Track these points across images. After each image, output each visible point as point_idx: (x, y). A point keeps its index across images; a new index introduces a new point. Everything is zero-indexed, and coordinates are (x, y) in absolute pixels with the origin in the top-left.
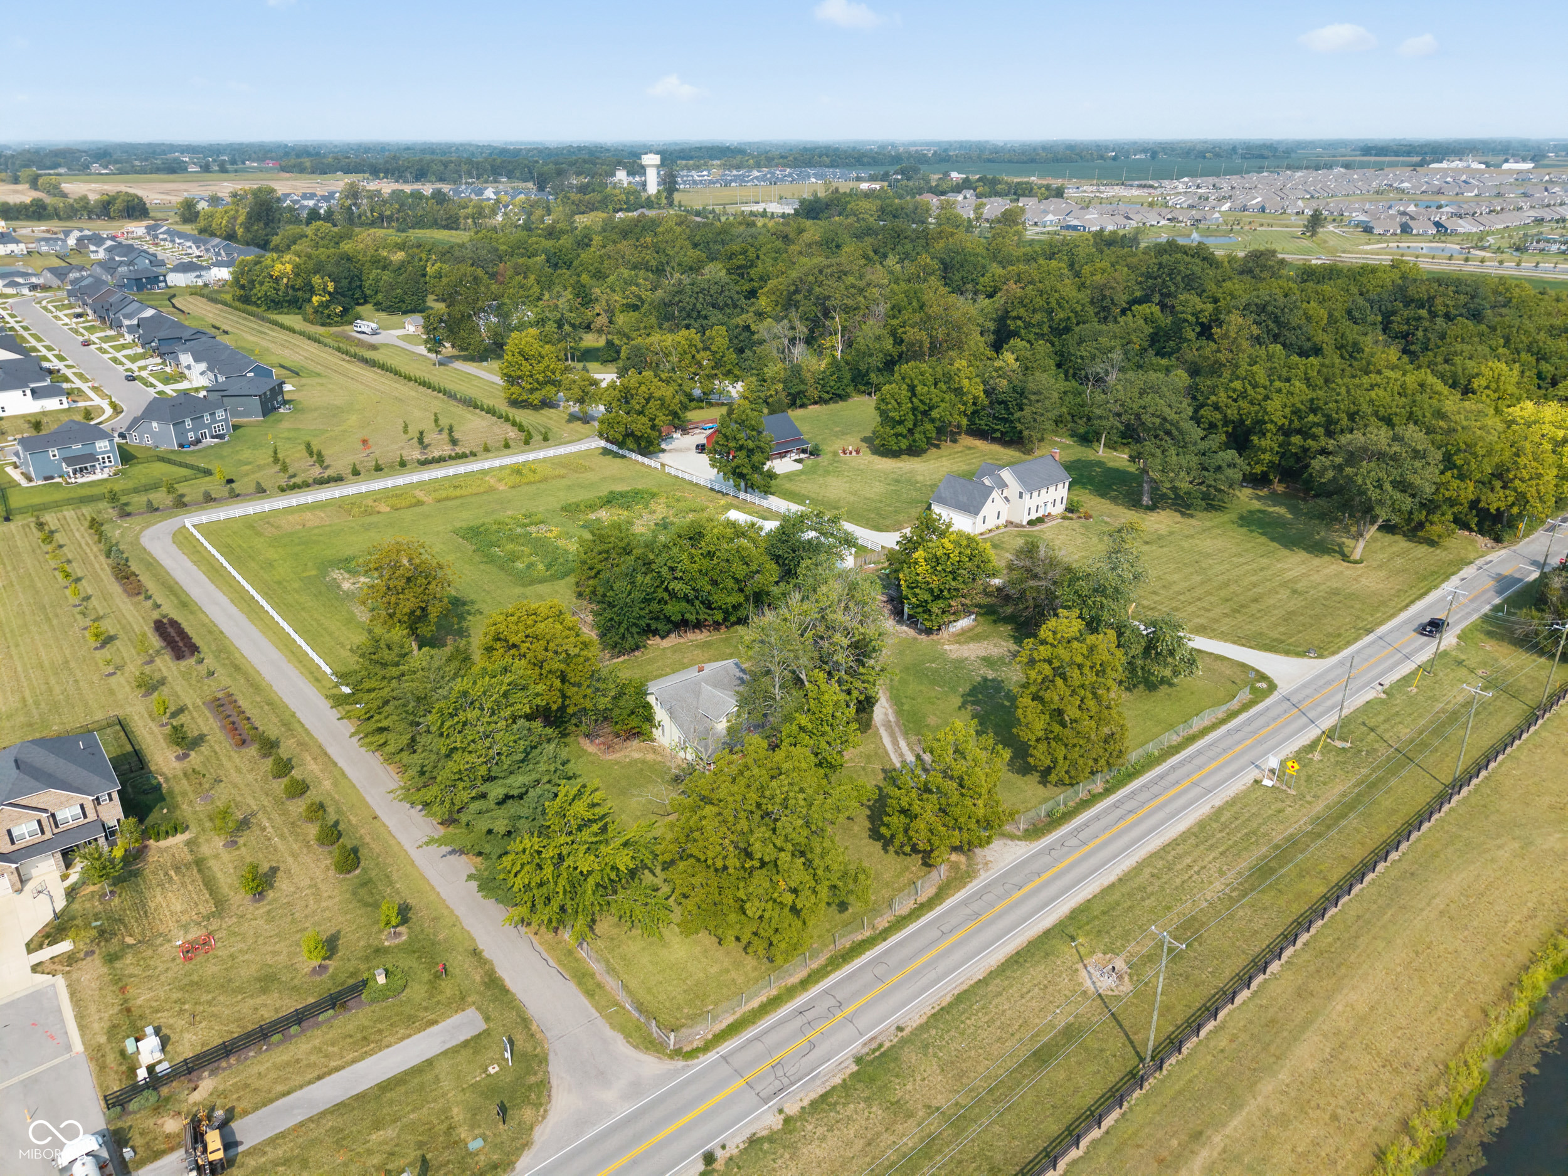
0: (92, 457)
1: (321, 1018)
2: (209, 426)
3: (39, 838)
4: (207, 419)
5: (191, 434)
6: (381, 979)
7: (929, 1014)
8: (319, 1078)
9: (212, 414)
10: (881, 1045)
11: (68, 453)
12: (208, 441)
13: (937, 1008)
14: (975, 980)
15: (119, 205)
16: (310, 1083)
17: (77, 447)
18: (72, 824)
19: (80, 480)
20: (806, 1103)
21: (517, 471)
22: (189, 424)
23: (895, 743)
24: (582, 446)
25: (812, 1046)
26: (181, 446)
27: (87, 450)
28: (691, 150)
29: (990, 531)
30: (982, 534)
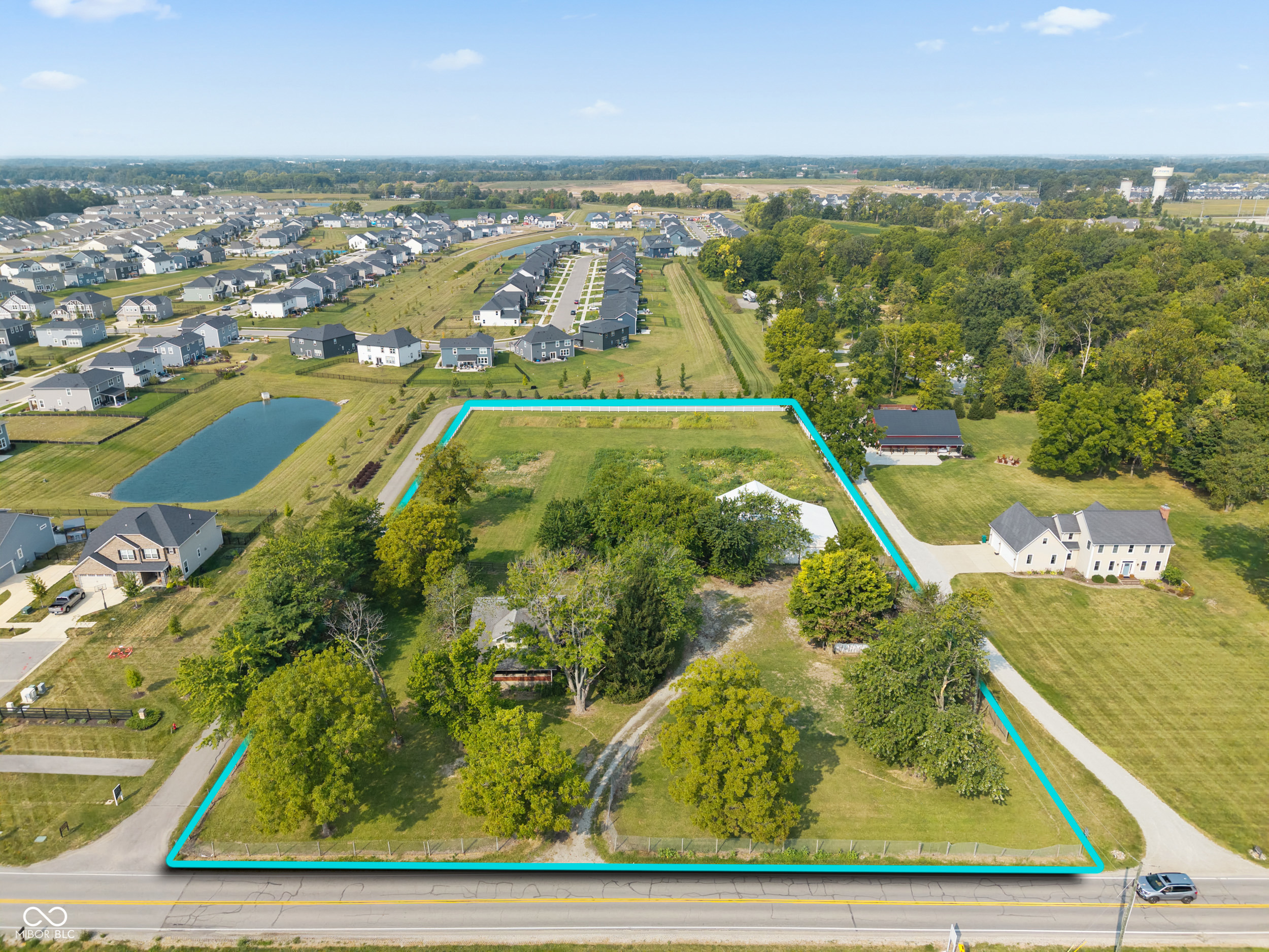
0: (475, 357)
1: (99, 722)
2: (558, 350)
3: (133, 561)
4: (557, 344)
5: (544, 353)
6: (142, 716)
7: (331, 944)
8: (52, 754)
9: (562, 342)
10: (271, 943)
11: (463, 353)
12: (557, 359)
13: (342, 945)
14: (395, 944)
15: (714, 199)
16: (46, 754)
17: (469, 349)
18: (152, 559)
19: (463, 370)
20: (179, 945)
21: (699, 417)
22: (544, 345)
23: (638, 725)
24: (773, 408)
25: (240, 909)
26: (535, 360)
27: (474, 353)
28: (1247, 163)
29: (1035, 573)
30: (1021, 573)
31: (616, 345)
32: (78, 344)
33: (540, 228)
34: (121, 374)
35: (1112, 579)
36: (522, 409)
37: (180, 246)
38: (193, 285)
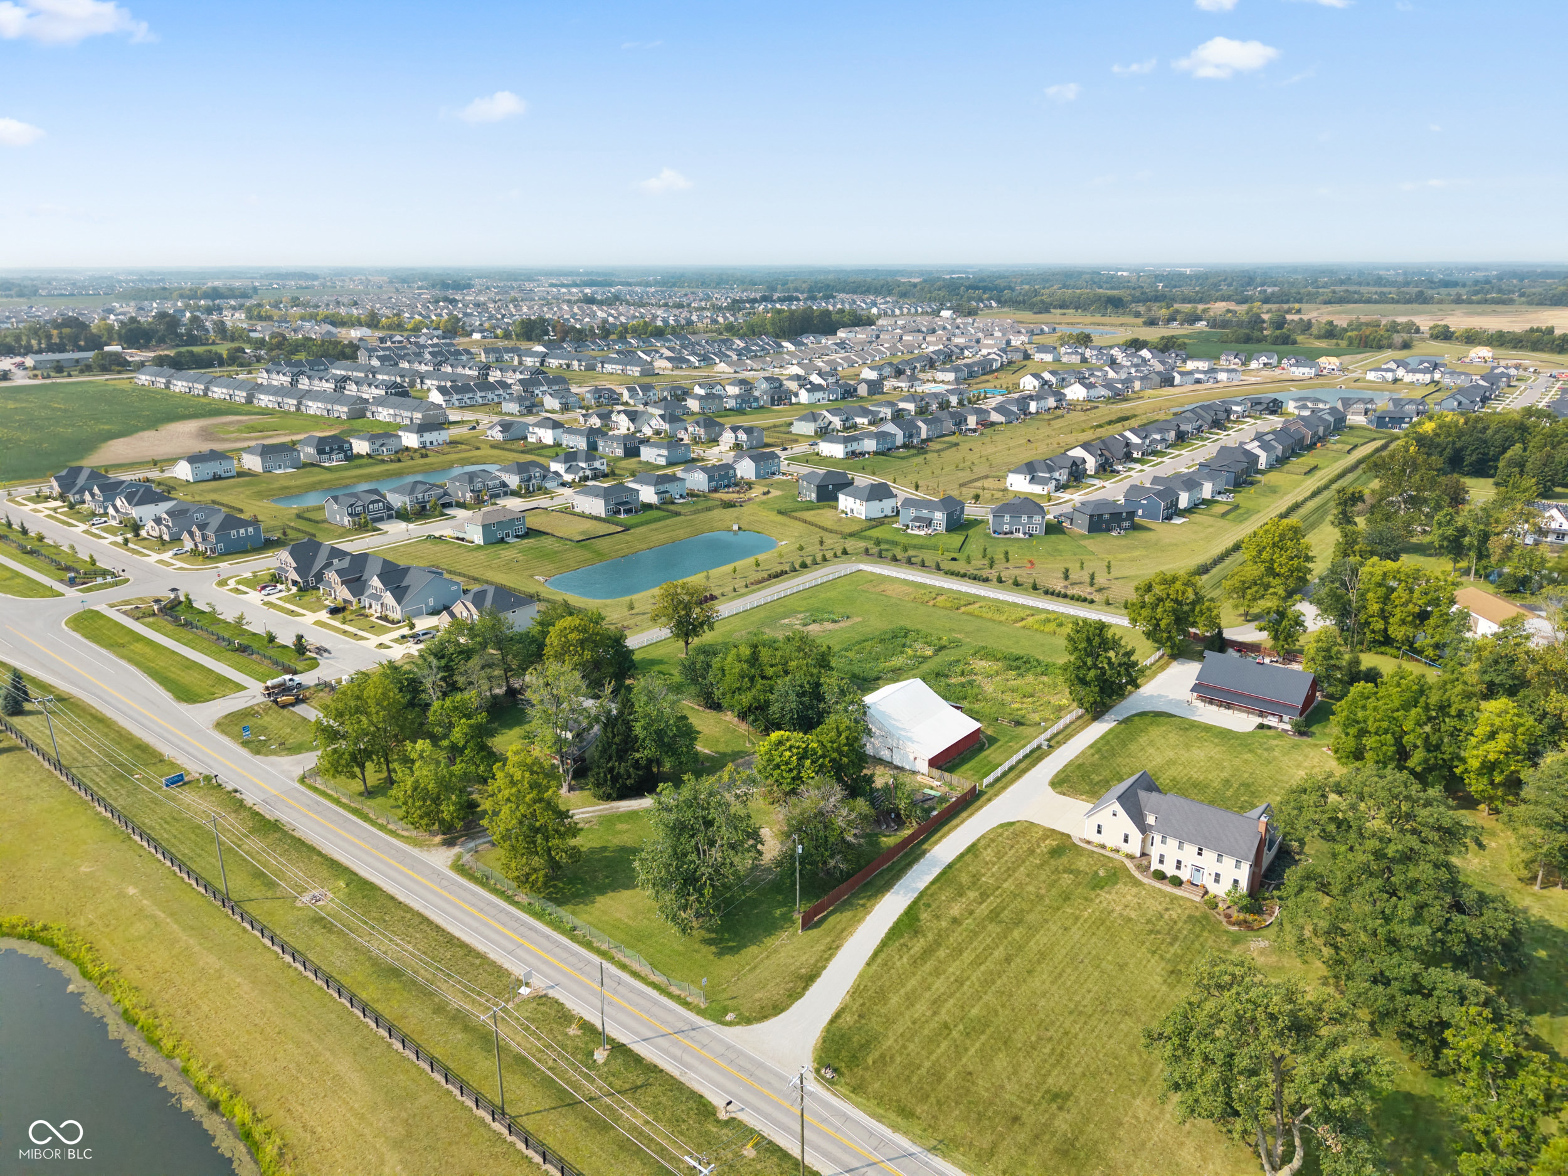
0: (930, 520)
2: (1024, 525)
4: (1024, 519)
5: (1006, 526)
9: (1030, 517)
11: (920, 514)
12: (1021, 535)
17: (925, 511)
22: (1007, 518)
26: (995, 532)
27: (929, 515)
29: (1103, 847)
30: (1089, 842)
31: (1109, 530)
32: (662, 461)
33: (1290, 376)
34: (638, 491)
35: (1177, 882)
36: (895, 574)
37: (862, 376)
38: (801, 419)
